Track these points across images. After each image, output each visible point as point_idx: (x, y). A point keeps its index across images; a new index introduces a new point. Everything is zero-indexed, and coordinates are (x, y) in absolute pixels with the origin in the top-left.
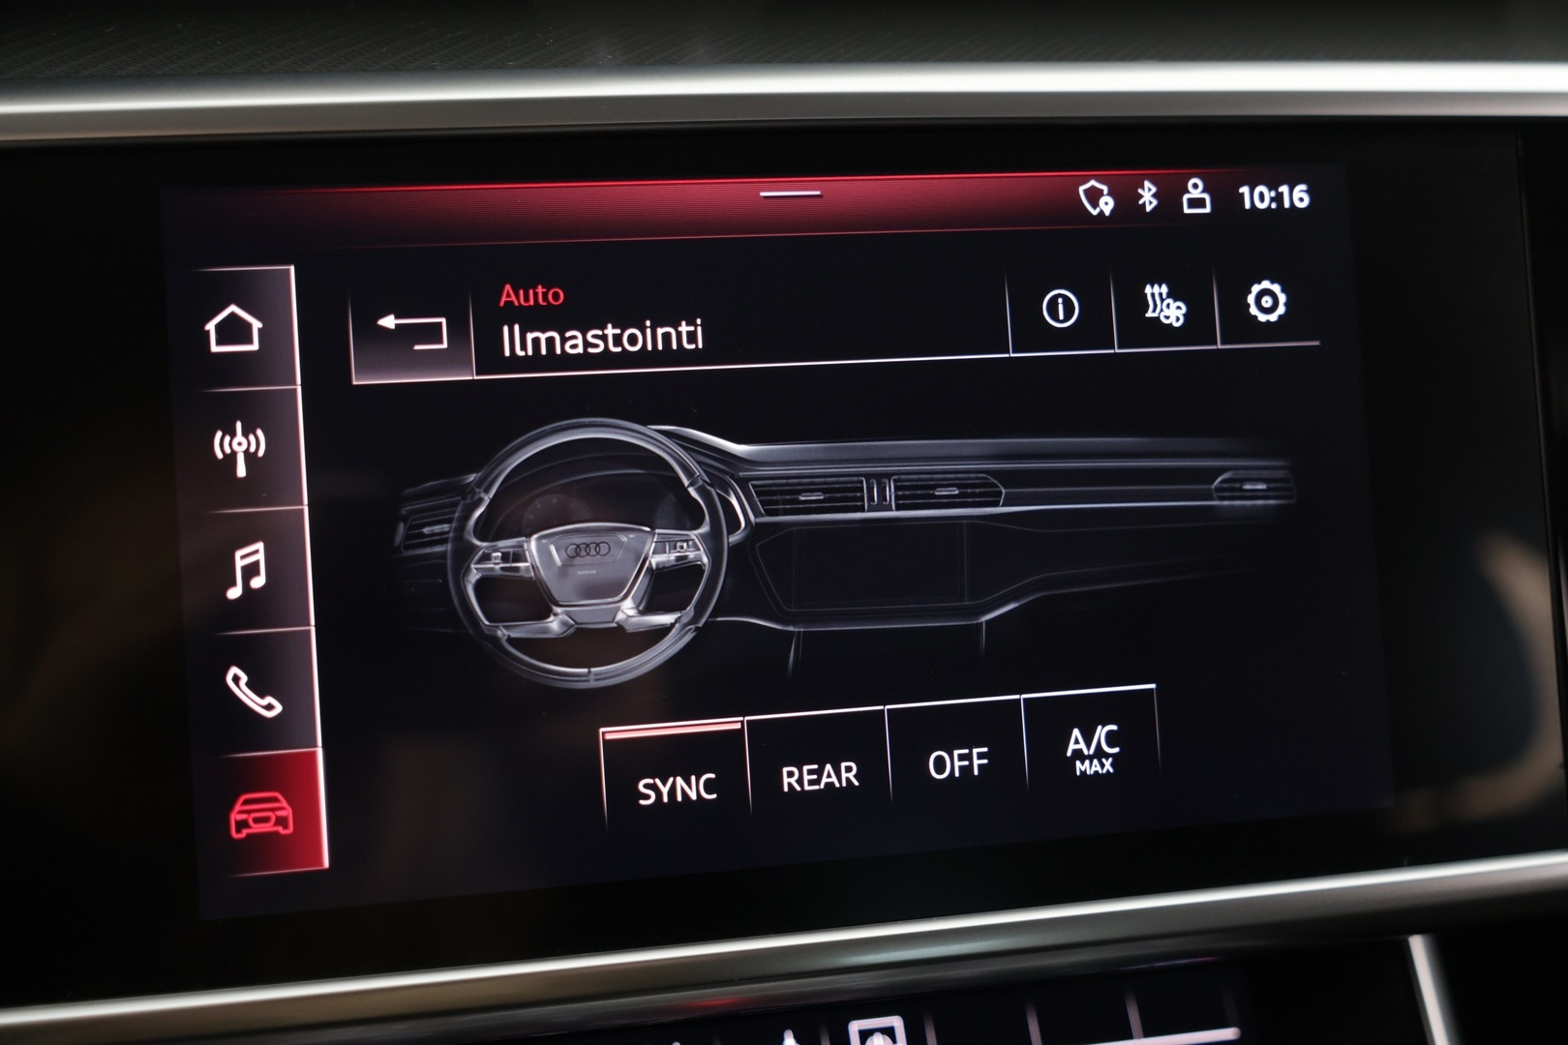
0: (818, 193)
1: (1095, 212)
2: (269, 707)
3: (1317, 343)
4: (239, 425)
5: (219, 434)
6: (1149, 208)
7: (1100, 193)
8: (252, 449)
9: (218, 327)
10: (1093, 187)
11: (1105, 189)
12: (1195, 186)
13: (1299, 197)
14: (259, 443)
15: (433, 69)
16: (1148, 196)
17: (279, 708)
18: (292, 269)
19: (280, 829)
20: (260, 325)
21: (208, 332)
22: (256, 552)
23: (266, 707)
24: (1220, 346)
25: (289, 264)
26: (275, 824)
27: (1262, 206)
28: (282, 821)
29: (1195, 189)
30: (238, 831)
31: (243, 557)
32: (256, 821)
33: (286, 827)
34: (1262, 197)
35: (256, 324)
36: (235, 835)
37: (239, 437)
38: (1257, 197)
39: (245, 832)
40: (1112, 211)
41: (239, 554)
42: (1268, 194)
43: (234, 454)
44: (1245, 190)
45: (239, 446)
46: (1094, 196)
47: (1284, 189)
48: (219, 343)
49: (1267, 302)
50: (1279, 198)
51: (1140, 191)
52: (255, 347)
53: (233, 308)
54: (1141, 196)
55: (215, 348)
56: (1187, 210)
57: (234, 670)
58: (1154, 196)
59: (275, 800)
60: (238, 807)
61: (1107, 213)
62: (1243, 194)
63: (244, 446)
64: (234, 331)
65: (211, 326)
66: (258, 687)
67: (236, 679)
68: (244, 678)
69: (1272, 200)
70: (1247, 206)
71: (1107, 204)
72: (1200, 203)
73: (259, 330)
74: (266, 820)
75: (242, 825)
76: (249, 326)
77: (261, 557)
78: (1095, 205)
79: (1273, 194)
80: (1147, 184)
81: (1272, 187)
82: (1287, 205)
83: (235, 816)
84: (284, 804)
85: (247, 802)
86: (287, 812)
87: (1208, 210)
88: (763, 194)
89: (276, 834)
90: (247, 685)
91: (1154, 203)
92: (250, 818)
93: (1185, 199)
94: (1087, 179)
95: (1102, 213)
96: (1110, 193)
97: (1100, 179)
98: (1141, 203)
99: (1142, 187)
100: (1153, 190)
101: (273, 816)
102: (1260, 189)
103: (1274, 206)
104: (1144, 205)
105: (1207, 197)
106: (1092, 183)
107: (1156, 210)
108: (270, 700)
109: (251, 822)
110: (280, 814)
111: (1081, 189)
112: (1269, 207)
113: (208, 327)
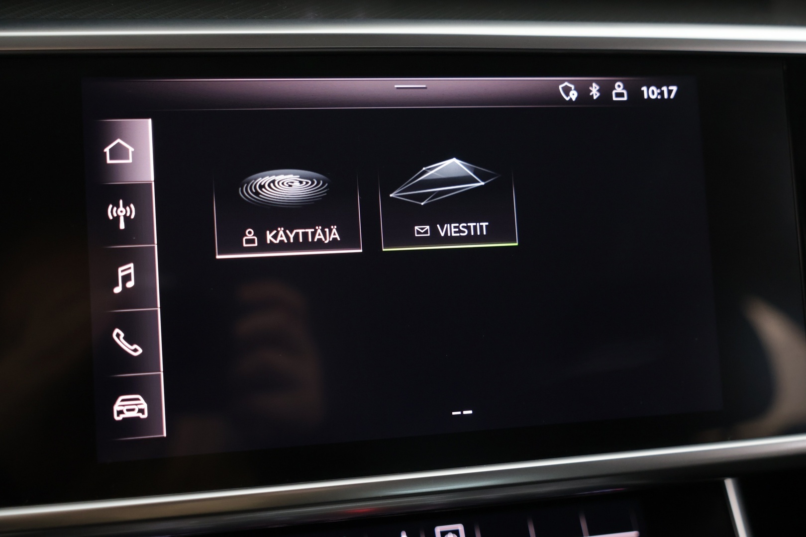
0: (424, 86)
1: (567, 99)
2: (135, 350)
4: (121, 202)
5: (111, 206)
6: (595, 97)
7: (570, 89)
8: (128, 214)
9: (110, 150)
10: (566, 86)
11: (573, 87)
12: (619, 86)
13: (672, 92)
15: (224, 18)
16: (595, 91)
17: (140, 351)
19: (140, 415)
20: (133, 150)
21: (106, 153)
22: (130, 268)
25: (149, 119)
26: (138, 412)
27: (653, 97)
28: (141, 411)
30: (118, 415)
31: (122, 271)
32: (128, 410)
33: (143, 413)
34: (653, 92)
35: (131, 149)
36: (117, 418)
37: (121, 208)
38: (651, 92)
39: (122, 416)
40: (577, 98)
41: (120, 269)
42: (657, 91)
43: (118, 217)
44: (644, 89)
46: (567, 91)
47: (665, 89)
48: (111, 159)
50: (662, 93)
51: (591, 88)
52: (130, 161)
53: (119, 140)
54: (591, 91)
55: (109, 161)
56: (615, 99)
57: (117, 331)
59: (138, 399)
60: (118, 402)
61: (574, 99)
62: (643, 91)
63: (124, 213)
64: (119, 152)
65: (107, 150)
66: (129, 340)
67: (118, 335)
68: (122, 335)
69: (659, 94)
70: (646, 97)
71: (574, 95)
72: (621, 95)
73: (132, 152)
74: (133, 410)
75: (120, 412)
76: (128, 150)
77: (132, 271)
78: (567, 95)
79: (659, 91)
80: (594, 85)
81: (659, 87)
82: (666, 96)
83: (116, 408)
84: (142, 401)
85: (123, 400)
86: (145, 406)
87: (625, 98)
88: (396, 86)
89: (138, 418)
90: (124, 338)
91: (598, 94)
92: (124, 409)
93: (614, 92)
94: (563, 82)
95: (571, 99)
96: (575, 89)
97: (569, 81)
98: (591, 94)
99: (592, 86)
100: (598, 88)
101: (137, 408)
102: (653, 88)
103: (659, 97)
104: (593, 95)
105: (625, 92)
106: (566, 84)
107: (598, 98)
108: (135, 346)
109: (125, 411)
110: (141, 407)
111: (561, 87)
112: (657, 98)
113: (105, 150)
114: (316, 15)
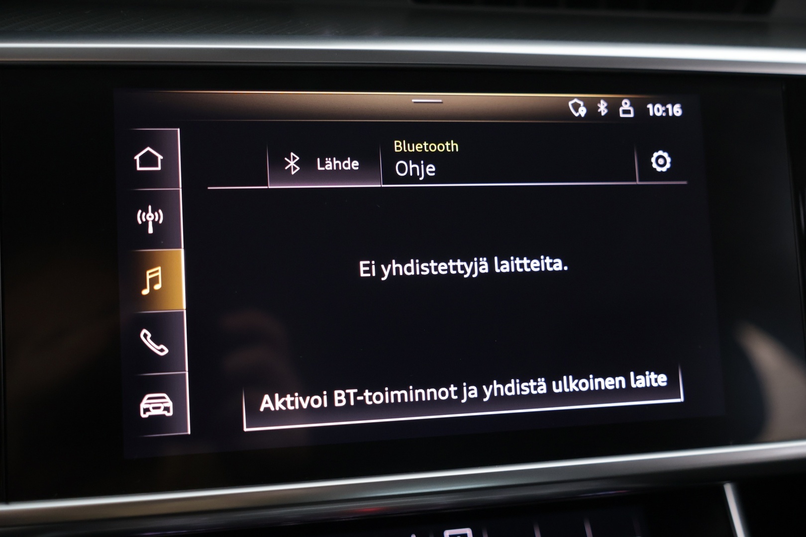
0: (440, 101)
1: (577, 115)
2: (162, 350)
3: (685, 183)
4: (150, 207)
5: (140, 212)
6: (603, 114)
7: (579, 105)
8: (156, 219)
9: (140, 158)
10: (576, 103)
11: (581, 103)
12: (626, 103)
13: (676, 110)
14: (160, 216)
15: (250, 34)
16: (603, 108)
17: (166, 351)
18: (179, 130)
19: (166, 413)
20: (162, 158)
21: (136, 160)
22: (157, 271)
23: (160, 350)
24: (638, 183)
25: (177, 128)
26: (163, 410)
27: (658, 114)
28: (167, 409)
29: (626, 105)
30: (145, 413)
31: (150, 274)
32: (154, 408)
33: (169, 411)
34: (658, 110)
35: (160, 157)
36: (143, 416)
37: (150, 214)
38: (656, 110)
39: (148, 414)
40: (586, 115)
41: (148, 272)
42: (662, 109)
43: (147, 222)
44: (650, 106)
45: (149, 217)
46: (576, 107)
47: (669, 106)
49: (661, 161)
50: (667, 111)
51: (599, 105)
52: (159, 168)
53: (148, 149)
54: (599, 108)
55: (139, 168)
56: (622, 115)
57: (144, 331)
59: (164, 398)
60: (145, 400)
61: (583, 115)
62: (649, 109)
63: (152, 218)
64: (148, 160)
65: (137, 157)
66: (156, 340)
67: (145, 336)
68: (149, 335)
69: (664, 111)
70: (651, 114)
71: (582, 111)
72: (628, 112)
73: (161, 160)
74: (159, 408)
75: (146, 410)
76: (156, 158)
77: (159, 274)
78: (577, 111)
79: (664, 109)
80: (602, 102)
81: (664, 105)
82: (670, 114)
83: (143, 406)
84: (168, 399)
85: (149, 399)
86: (170, 404)
87: (632, 115)
88: (413, 101)
89: (164, 415)
90: (151, 338)
91: (606, 111)
92: (150, 407)
93: (621, 109)
94: (573, 98)
95: (580, 115)
96: (584, 106)
97: (579, 98)
98: (599, 111)
99: (600, 103)
100: (606, 105)
101: (162, 406)
102: (658, 106)
103: (664, 114)
104: (601, 112)
105: (632, 109)
106: (576, 100)
107: (606, 115)
108: (162, 347)
109: (151, 409)
110: (166, 405)
111: (570, 103)
112: (662, 115)
113: (135, 158)
114: (337, 32)
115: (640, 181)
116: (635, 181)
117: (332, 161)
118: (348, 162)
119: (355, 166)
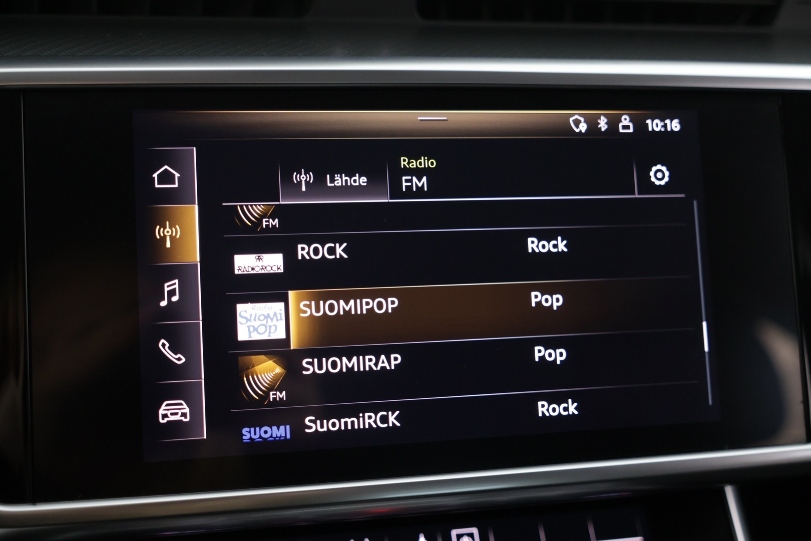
0: (445, 118)
1: (577, 131)
2: (179, 359)
3: (682, 196)
4: (168, 223)
5: (158, 227)
6: (603, 129)
7: (580, 122)
8: (174, 234)
9: (158, 175)
10: (577, 119)
11: (582, 119)
12: (625, 119)
13: (675, 125)
14: (177, 232)
15: (263, 55)
16: (603, 124)
17: (184, 360)
18: (195, 148)
19: (183, 419)
20: (179, 175)
21: (154, 177)
22: (175, 284)
23: (178, 359)
24: (637, 196)
25: (194, 147)
26: (181, 416)
27: (657, 129)
28: (184, 415)
29: (625, 120)
30: (163, 419)
31: (168, 286)
32: (172, 414)
33: (186, 417)
34: (657, 125)
35: (177, 175)
36: (161, 421)
37: (168, 229)
38: (655, 125)
39: (166, 420)
40: (586, 130)
41: (166, 285)
42: (660, 124)
43: (165, 236)
44: (649, 122)
45: (167, 233)
46: (577, 123)
47: (668, 121)
48: (158, 184)
49: (659, 175)
50: (665, 126)
51: (599, 121)
52: (176, 185)
53: (166, 167)
54: (599, 124)
55: (157, 186)
56: (621, 131)
57: (163, 341)
58: (606, 123)
59: (181, 404)
60: (163, 407)
61: (583, 131)
62: (648, 124)
63: (170, 233)
64: (166, 178)
65: (155, 175)
66: (174, 349)
67: (164, 345)
68: (167, 345)
69: (662, 126)
70: (650, 129)
71: (583, 127)
72: (627, 127)
73: (178, 177)
74: (176, 414)
75: (165, 416)
76: (174, 175)
77: (177, 286)
78: (577, 127)
79: (662, 124)
80: (602, 118)
81: (662, 120)
82: (669, 129)
83: (161, 412)
84: (185, 406)
85: (167, 405)
86: (187, 410)
87: (631, 130)
88: (419, 118)
89: (181, 420)
90: (169, 348)
91: (606, 127)
92: (169, 413)
93: (621, 125)
94: (574, 115)
95: (581, 131)
96: (585, 122)
97: (580, 115)
98: (599, 126)
99: (600, 119)
100: (606, 120)
101: (180, 412)
102: (657, 121)
103: (663, 129)
104: (601, 128)
105: (631, 125)
106: (576, 117)
107: (606, 130)
108: (179, 355)
109: (169, 415)
110: (183, 411)
111: (571, 120)
112: (661, 130)
113: (154, 176)
114: (346, 52)
115: (639, 194)
116: (634, 194)
117: (341, 177)
118: (357, 178)
119: (363, 182)
